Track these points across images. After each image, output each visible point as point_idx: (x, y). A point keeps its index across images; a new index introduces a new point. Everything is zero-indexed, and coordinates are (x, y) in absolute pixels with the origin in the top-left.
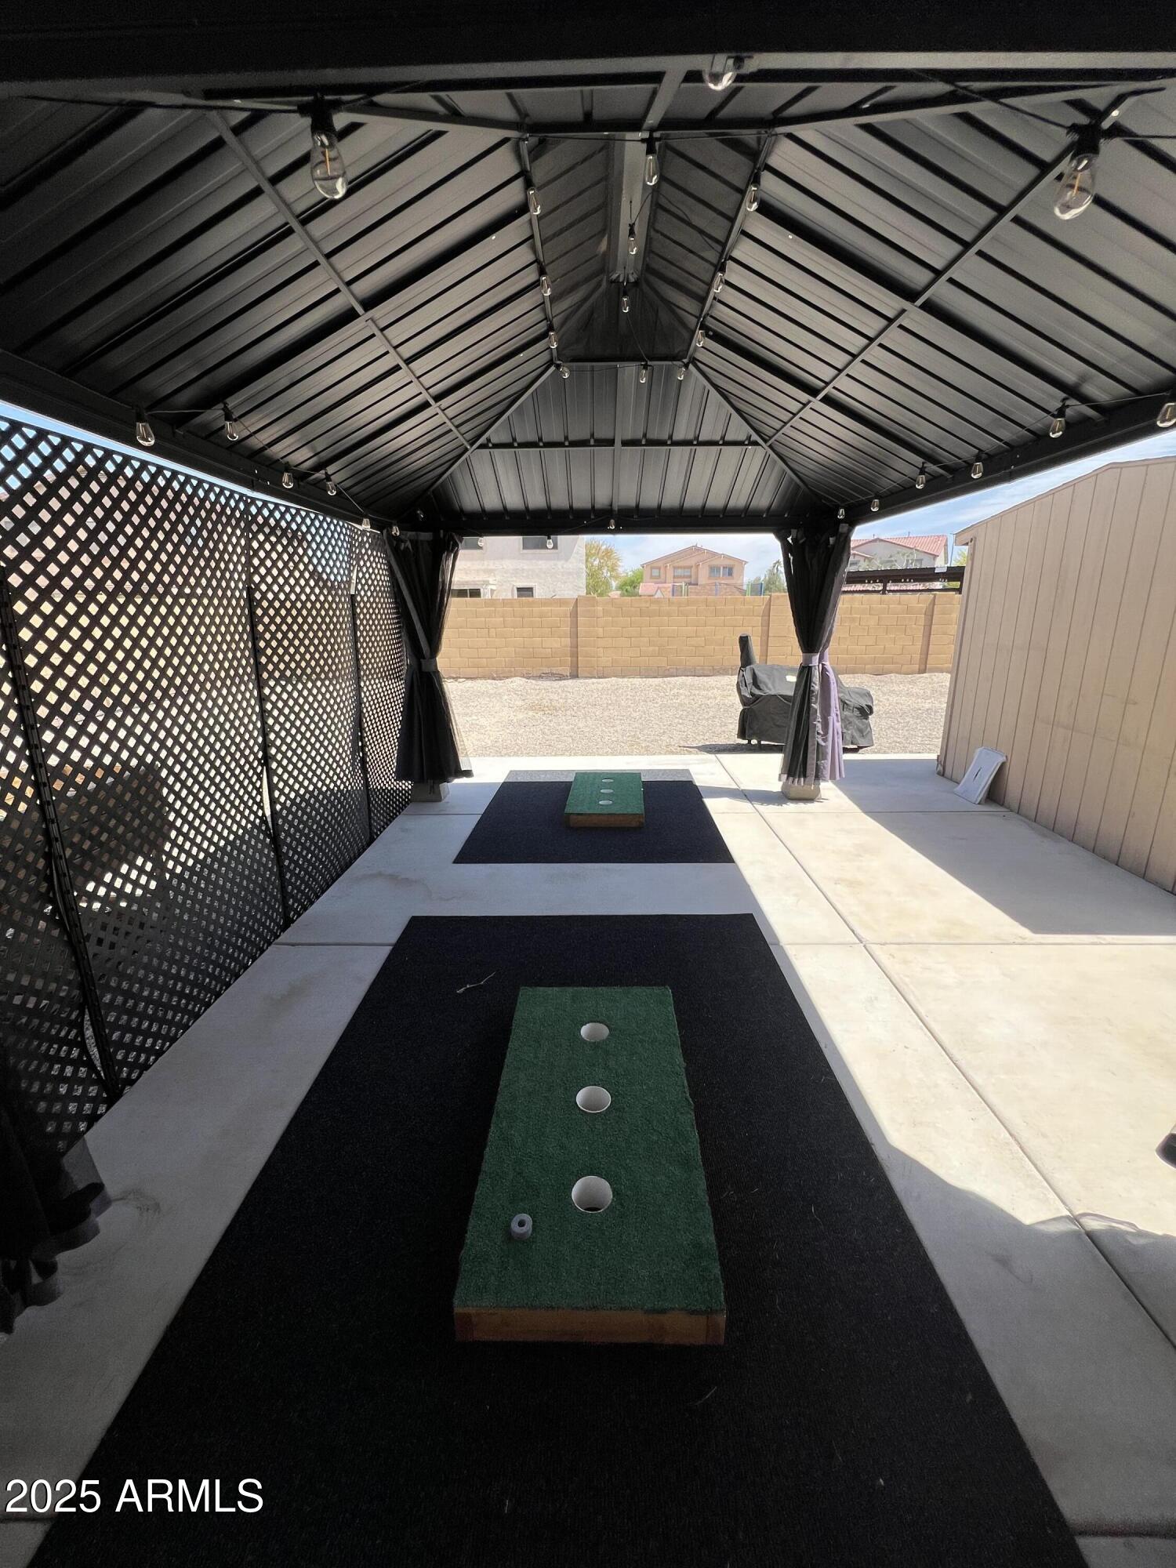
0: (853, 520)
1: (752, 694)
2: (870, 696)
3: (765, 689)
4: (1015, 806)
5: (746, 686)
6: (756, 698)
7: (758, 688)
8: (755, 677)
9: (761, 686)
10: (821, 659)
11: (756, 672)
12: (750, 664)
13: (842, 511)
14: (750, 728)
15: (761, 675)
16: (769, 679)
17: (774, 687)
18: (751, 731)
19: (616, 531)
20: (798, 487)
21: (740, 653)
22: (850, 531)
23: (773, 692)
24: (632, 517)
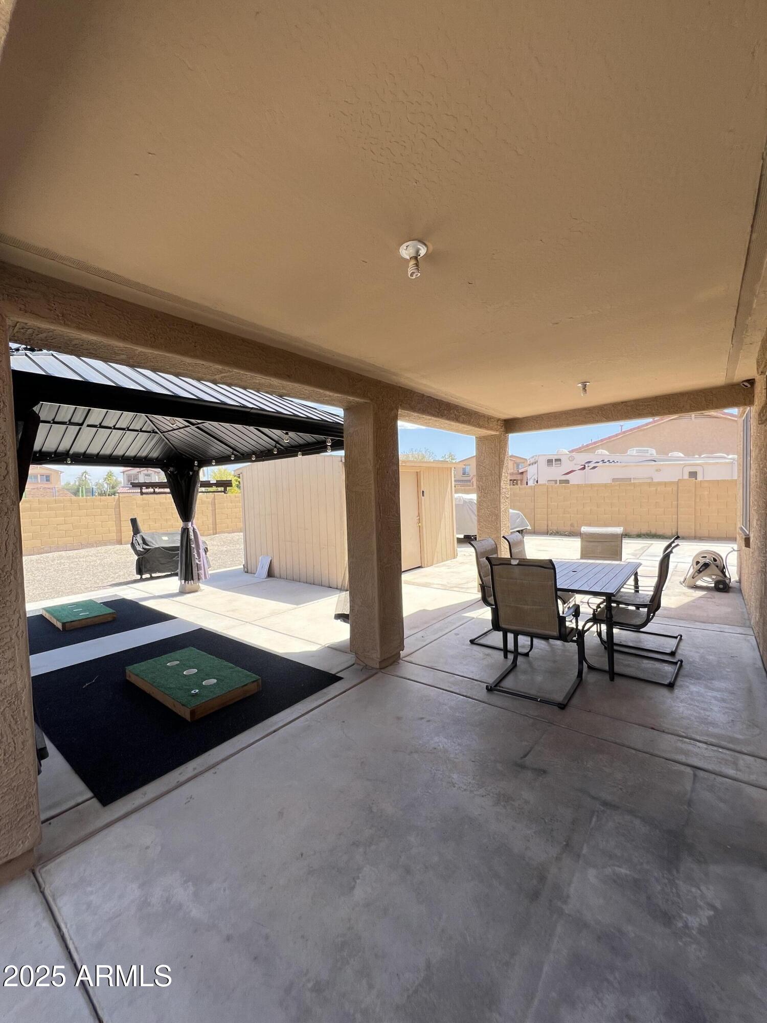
0: (201, 465)
1: (143, 548)
2: (206, 543)
3: (152, 545)
4: (278, 576)
5: (139, 545)
6: (148, 550)
7: (148, 545)
8: (143, 539)
9: (149, 544)
10: (192, 524)
11: (144, 537)
12: (139, 533)
13: (196, 462)
14: (145, 567)
15: (147, 538)
16: (153, 539)
17: (157, 544)
18: (146, 570)
19: (71, 464)
20: (172, 450)
21: (132, 528)
22: (199, 470)
23: (157, 546)
24: (80, 457)
